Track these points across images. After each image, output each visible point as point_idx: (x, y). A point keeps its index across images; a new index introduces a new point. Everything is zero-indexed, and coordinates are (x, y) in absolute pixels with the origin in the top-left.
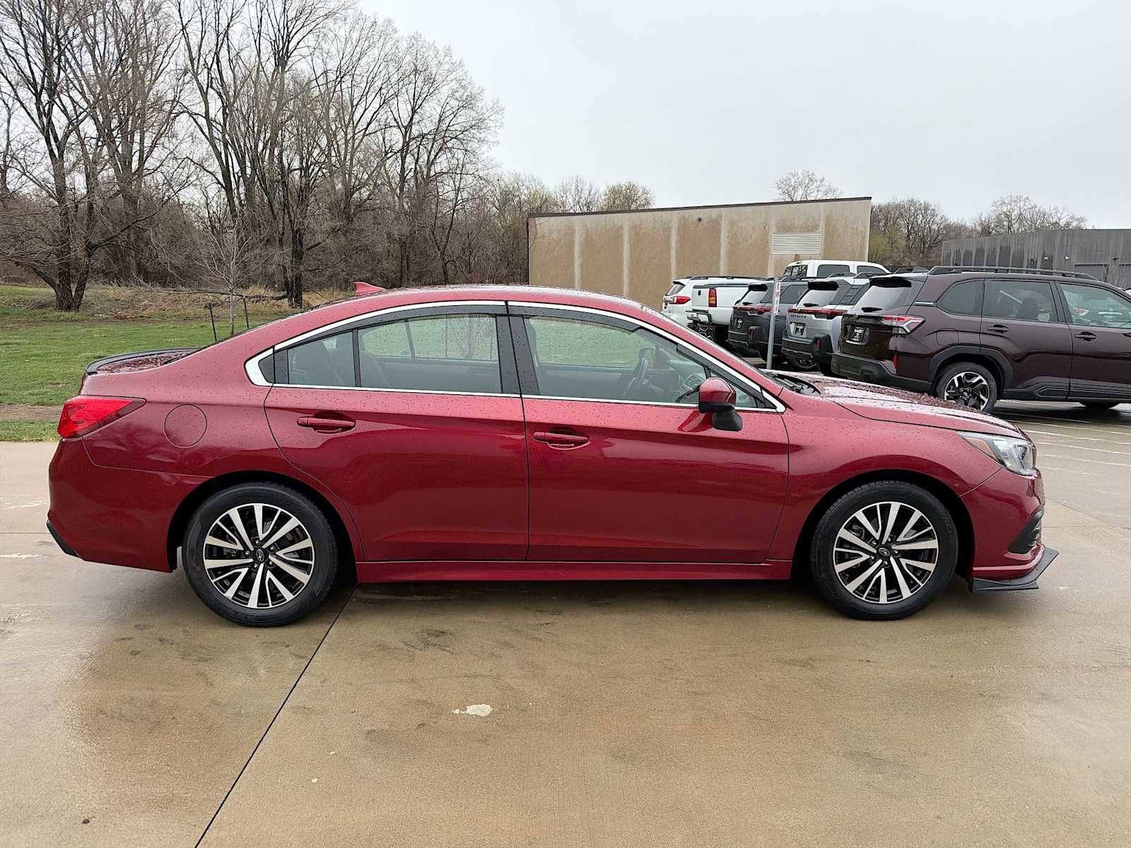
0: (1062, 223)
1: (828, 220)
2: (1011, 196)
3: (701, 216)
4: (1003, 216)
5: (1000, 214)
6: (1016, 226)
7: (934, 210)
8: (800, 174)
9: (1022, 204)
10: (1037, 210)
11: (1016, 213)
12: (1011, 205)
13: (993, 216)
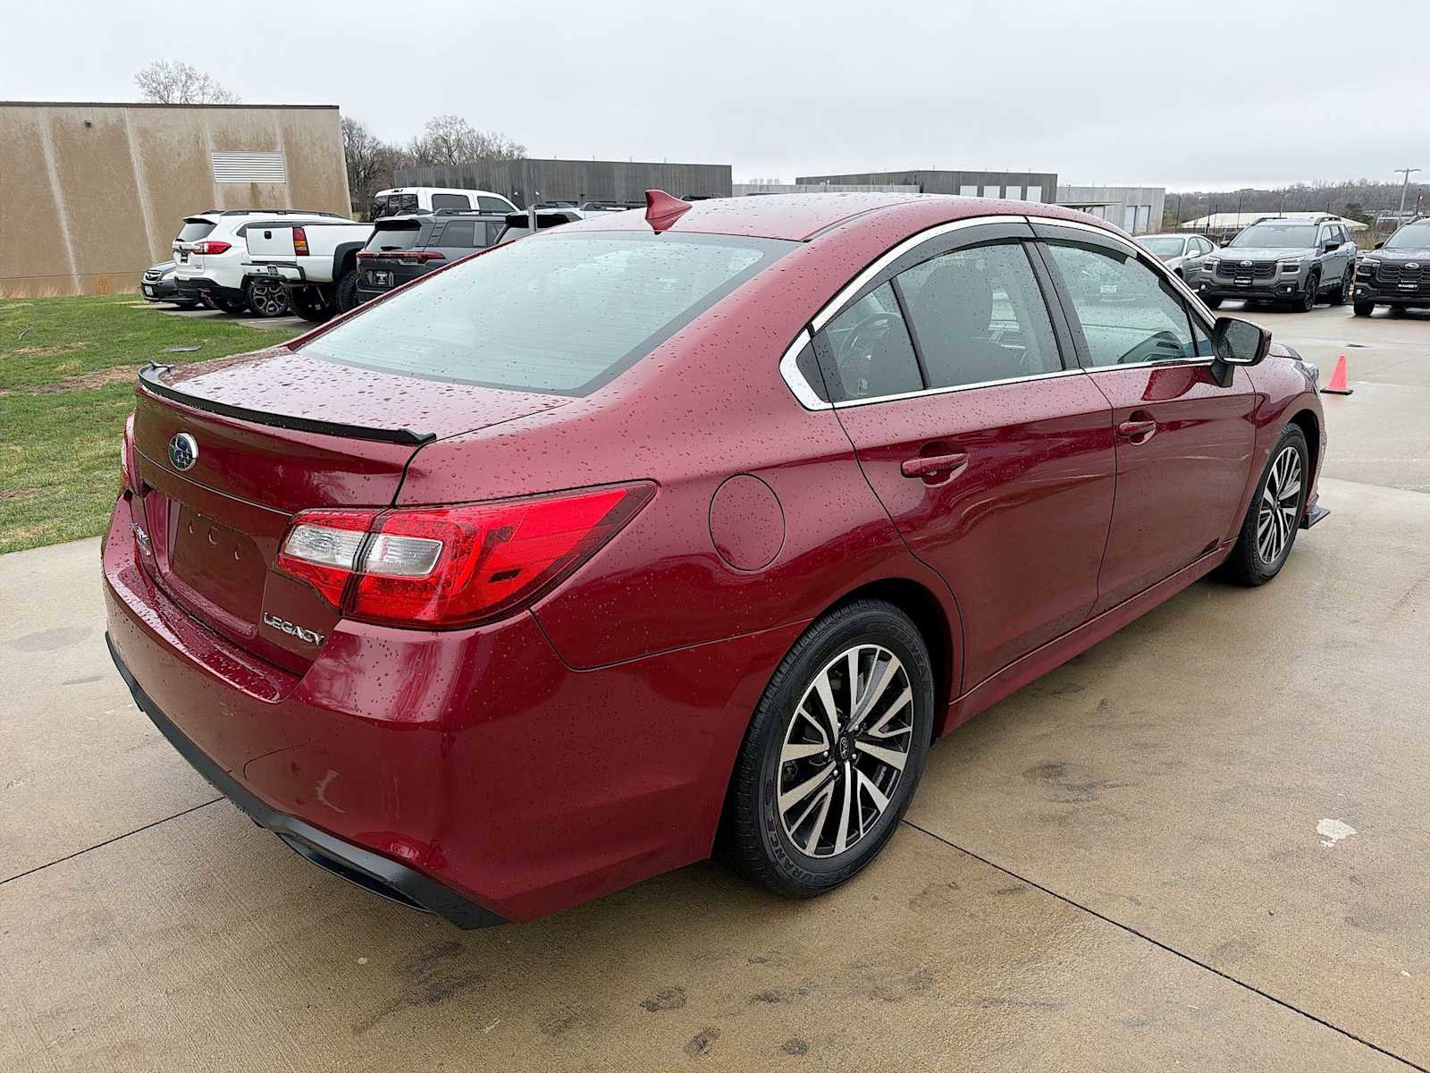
0: (504, 150)
1: (287, 133)
2: (445, 116)
3: (90, 119)
4: (440, 140)
5: (437, 139)
6: (456, 154)
7: (360, 129)
8: (171, 66)
9: (458, 127)
10: (475, 134)
11: (453, 137)
12: (446, 127)
13: (430, 141)
